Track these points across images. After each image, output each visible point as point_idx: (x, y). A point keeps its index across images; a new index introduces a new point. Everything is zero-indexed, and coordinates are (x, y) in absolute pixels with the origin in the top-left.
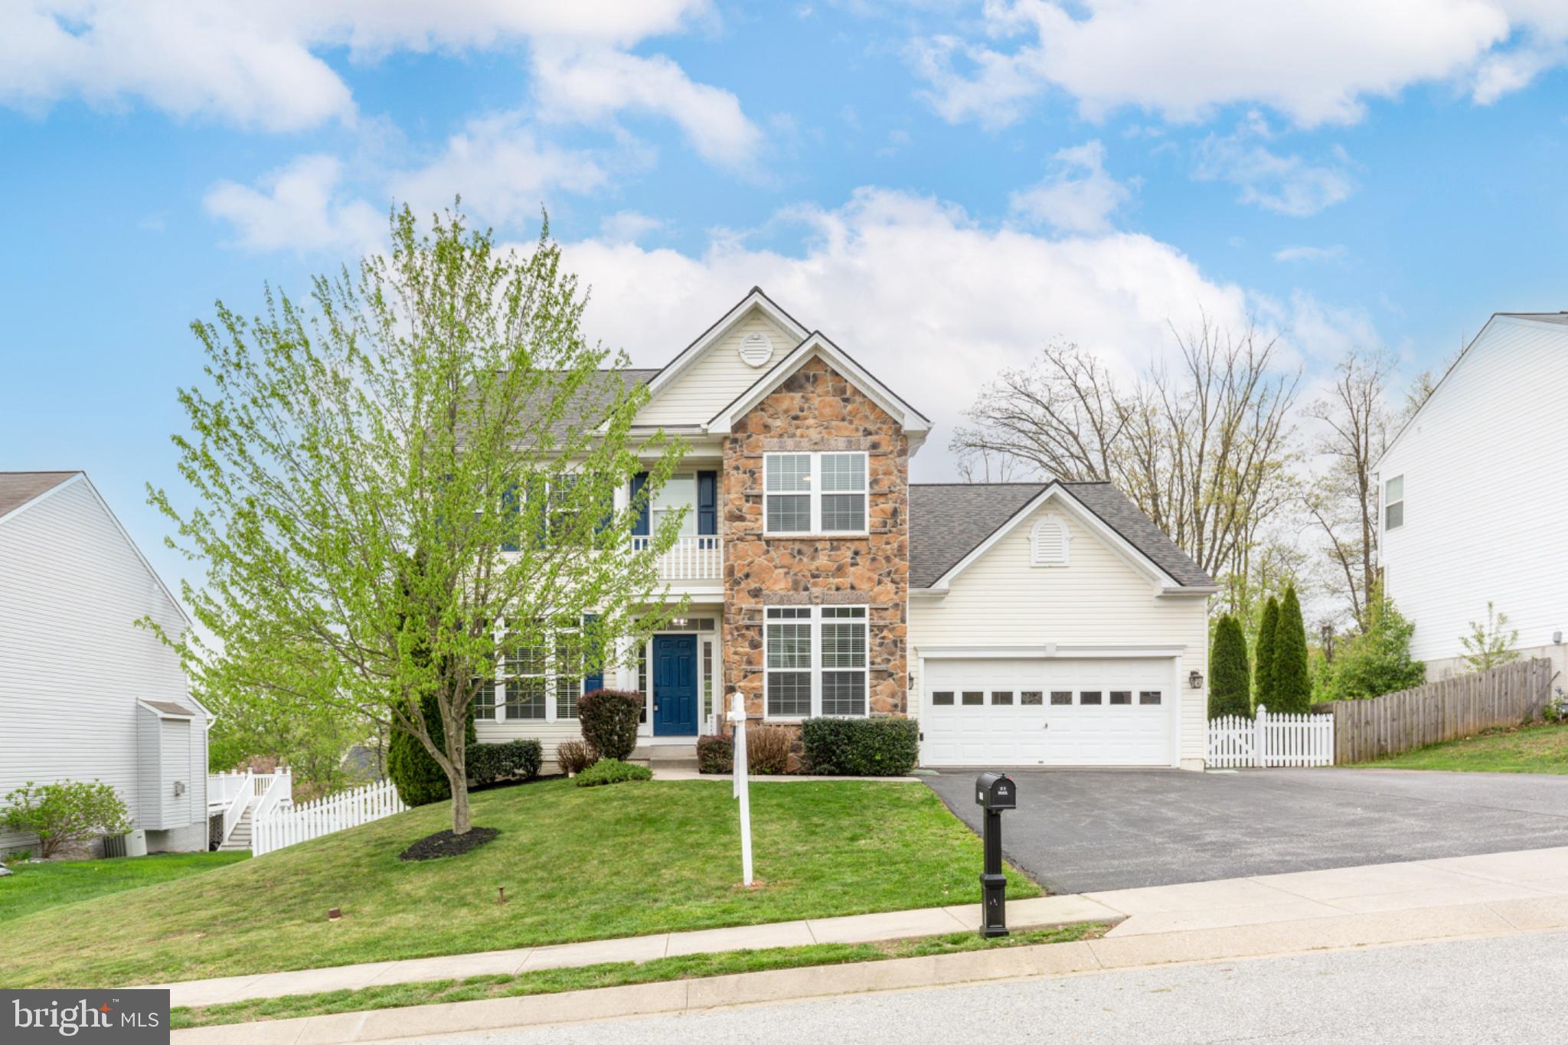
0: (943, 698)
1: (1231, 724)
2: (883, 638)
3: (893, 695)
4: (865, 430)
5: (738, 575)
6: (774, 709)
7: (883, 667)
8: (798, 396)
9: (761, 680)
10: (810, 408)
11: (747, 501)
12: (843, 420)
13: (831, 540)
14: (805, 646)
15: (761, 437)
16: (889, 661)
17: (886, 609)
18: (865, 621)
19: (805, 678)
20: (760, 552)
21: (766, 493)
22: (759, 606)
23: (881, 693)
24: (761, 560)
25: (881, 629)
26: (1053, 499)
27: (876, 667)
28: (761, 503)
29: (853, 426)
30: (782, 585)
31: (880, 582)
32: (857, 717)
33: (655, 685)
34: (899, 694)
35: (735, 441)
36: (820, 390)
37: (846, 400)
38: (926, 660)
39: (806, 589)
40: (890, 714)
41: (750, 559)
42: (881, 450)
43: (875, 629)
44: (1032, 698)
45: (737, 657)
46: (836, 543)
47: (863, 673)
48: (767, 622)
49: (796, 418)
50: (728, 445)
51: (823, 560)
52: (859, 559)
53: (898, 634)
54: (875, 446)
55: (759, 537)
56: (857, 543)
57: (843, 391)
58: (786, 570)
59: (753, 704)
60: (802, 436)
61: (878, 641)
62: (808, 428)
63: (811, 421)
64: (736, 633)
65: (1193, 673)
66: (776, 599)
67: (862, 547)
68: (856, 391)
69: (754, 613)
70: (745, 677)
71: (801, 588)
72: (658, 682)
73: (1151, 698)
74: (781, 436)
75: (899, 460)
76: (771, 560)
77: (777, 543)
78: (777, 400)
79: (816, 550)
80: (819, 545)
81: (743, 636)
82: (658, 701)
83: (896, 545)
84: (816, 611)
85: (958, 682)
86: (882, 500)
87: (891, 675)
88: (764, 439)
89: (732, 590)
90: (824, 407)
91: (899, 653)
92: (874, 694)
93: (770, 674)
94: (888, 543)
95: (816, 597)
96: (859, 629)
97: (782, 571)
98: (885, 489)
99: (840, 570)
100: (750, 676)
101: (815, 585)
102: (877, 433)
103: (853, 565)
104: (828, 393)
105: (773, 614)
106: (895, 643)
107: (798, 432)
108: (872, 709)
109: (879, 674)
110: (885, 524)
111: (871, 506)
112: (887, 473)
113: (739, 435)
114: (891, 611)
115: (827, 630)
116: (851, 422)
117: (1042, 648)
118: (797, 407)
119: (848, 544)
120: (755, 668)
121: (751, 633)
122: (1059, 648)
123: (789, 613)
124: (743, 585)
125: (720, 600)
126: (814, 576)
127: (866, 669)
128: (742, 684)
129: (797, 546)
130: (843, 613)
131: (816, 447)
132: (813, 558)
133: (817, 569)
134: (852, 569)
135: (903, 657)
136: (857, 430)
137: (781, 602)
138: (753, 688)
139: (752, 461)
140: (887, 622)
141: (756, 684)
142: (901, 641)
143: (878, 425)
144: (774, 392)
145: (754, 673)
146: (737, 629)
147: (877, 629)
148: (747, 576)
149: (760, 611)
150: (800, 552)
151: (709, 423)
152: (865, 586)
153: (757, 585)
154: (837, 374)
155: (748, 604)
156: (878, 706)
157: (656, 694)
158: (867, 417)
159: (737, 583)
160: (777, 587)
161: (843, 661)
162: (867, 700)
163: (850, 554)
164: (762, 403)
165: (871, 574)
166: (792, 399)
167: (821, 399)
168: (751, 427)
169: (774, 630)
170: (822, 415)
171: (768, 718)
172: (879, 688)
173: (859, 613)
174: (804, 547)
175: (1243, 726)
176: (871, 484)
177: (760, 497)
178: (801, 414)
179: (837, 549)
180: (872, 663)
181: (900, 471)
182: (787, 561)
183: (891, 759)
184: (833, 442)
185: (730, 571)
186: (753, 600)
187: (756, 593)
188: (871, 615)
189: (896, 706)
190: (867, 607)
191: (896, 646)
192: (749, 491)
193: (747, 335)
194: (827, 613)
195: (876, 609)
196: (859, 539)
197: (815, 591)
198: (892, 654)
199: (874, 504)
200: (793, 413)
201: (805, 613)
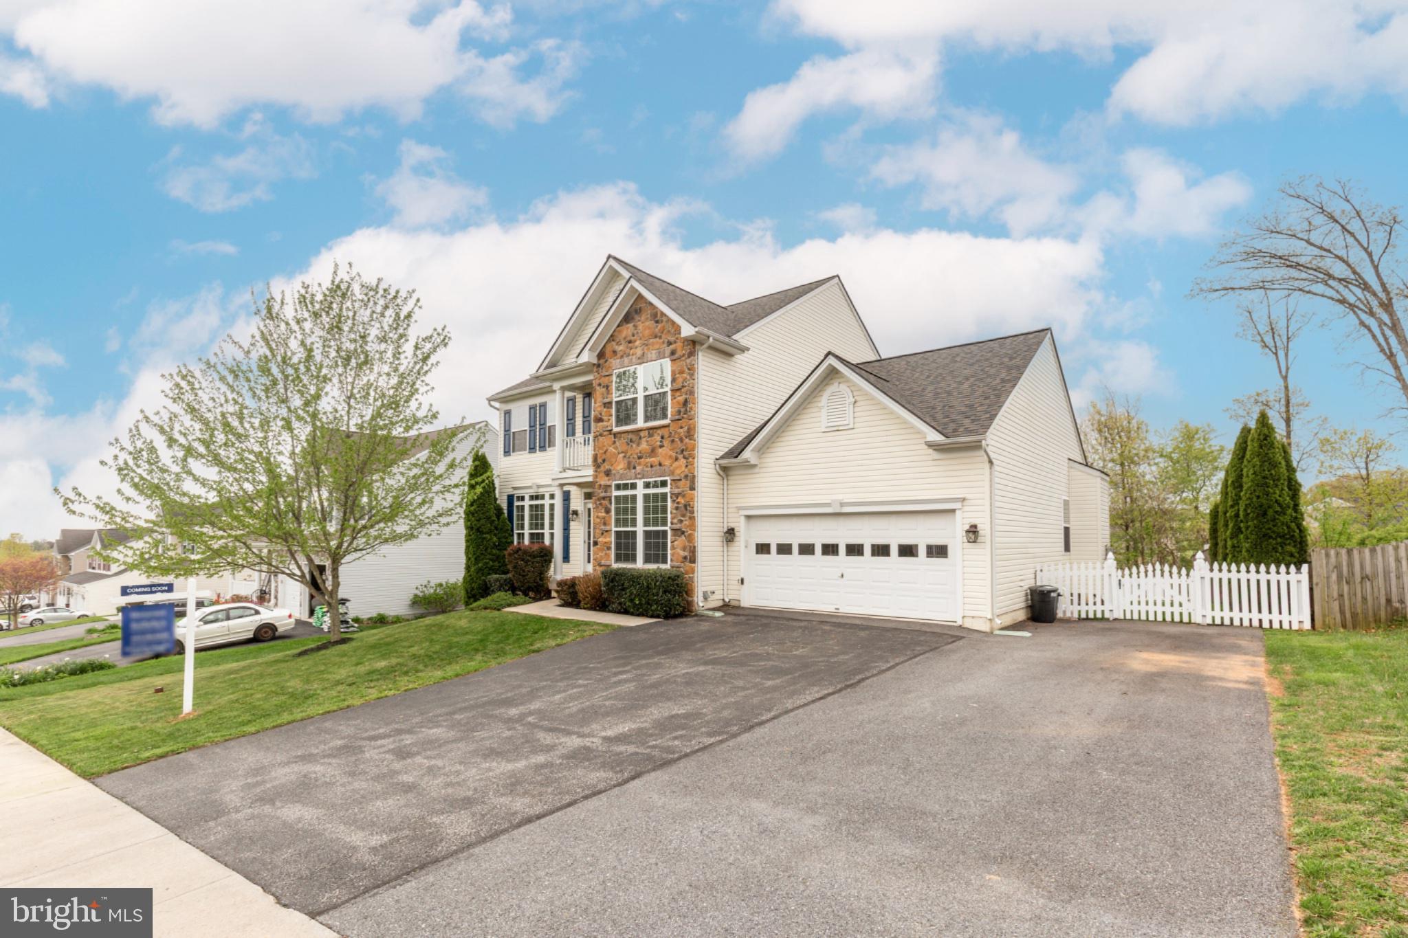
0: (763, 549)
1: (1158, 572)
2: (678, 503)
3: (684, 549)
4: (668, 342)
5: (600, 460)
6: (618, 559)
7: (678, 526)
8: (631, 325)
9: (610, 537)
10: (637, 333)
11: (605, 407)
12: (656, 337)
13: (650, 429)
14: (634, 511)
15: (612, 360)
16: (681, 521)
17: (680, 480)
18: (667, 490)
19: (634, 533)
20: (610, 443)
21: (614, 400)
22: (608, 483)
23: (677, 546)
24: (612, 449)
25: (677, 495)
26: (832, 369)
27: (674, 526)
28: (612, 407)
29: (661, 341)
30: (622, 466)
31: (677, 459)
32: (663, 566)
34: (689, 548)
35: (598, 366)
36: (643, 318)
37: (657, 322)
38: (748, 517)
39: (635, 468)
40: (683, 565)
41: (605, 449)
42: (677, 356)
45: (599, 520)
46: (651, 431)
47: (667, 531)
48: (615, 493)
49: (630, 342)
50: (595, 369)
51: (644, 446)
52: (664, 442)
53: (687, 500)
54: (673, 353)
55: (610, 432)
56: (663, 429)
57: (656, 317)
58: (624, 455)
59: (607, 553)
60: (633, 355)
61: (675, 505)
62: (636, 348)
63: (638, 343)
64: (598, 503)
66: (618, 476)
67: (665, 432)
68: (662, 315)
69: (608, 487)
70: (603, 534)
71: (632, 468)
73: (938, 551)
74: (622, 357)
75: (689, 361)
76: (616, 448)
77: (619, 435)
78: (620, 332)
79: (640, 438)
80: (642, 434)
81: (601, 504)
83: (687, 428)
84: (640, 483)
85: (774, 534)
86: (678, 394)
87: (683, 533)
89: (596, 471)
90: (645, 329)
91: (689, 514)
92: (673, 548)
93: (617, 533)
94: (682, 428)
95: (640, 474)
96: (664, 496)
97: (622, 455)
98: (681, 385)
99: (653, 452)
100: (605, 533)
101: (639, 464)
102: (674, 343)
103: (661, 447)
104: (646, 320)
105: (618, 487)
106: (685, 506)
107: (631, 352)
108: (672, 560)
109: (678, 532)
110: (679, 412)
111: (672, 400)
112: (681, 372)
113: (602, 361)
114: (683, 480)
115: (646, 497)
116: (660, 337)
117: (829, 505)
118: (630, 334)
119: (659, 431)
120: (607, 528)
121: (606, 502)
122: (842, 505)
123: (625, 487)
124: (602, 468)
125: (590, 479)
126: (640, 458)
127: (668, 528)
128: (601, 539)
129: (630, 436)
130: (655, 485)
131: (640, 361)
132: (638, 445)
133: (640, 453)
134: (660, 450)
135: (692, 518)
136: (663, 343)
137: (621, 479)
138: (607, 542)
139: (607, 378)
140: (680, 490)
141: (607, 540)
142: (690, 505)
143: (676, 336)
144: (618, 326)
145: (607, 531)
146: (599, 499)
147: (675, 496)
148: (604, 461)
149: (610, 486)
150: (631, 441)
151: (577, 358)
152: (667, 462)
153: (608, 467)
156: (676, 556)
158: (669, 331)
159: (599, 466)
160: (619, 468)
161: (656, 523)
162: (669, 552)
163: (659, 438)
164: (612, 336)
165: (671, 453)
166: (628, 328)
167: (644, 325)
168: (608, 353)
169: (618, 499)
170: (644, 336)
171: (615, 566)
172: (676, 543)
173: (664, 484)
174: (633, 437)
176: (671, 382)
177: (610, 403)
178: (633, 338)
179: (652, 435)
180: (672, 523)
181: (689, 369)
182: (625, 448)
184: (650, 355)
185: (595, 458)
186: (607, 478)
187: (608, 473)
188: (671, 485)
189: (685, 558)
190: (669, 479)
191: (687, 509)
192: (607, 400)
194: (647, 485)
195: (674, 480)
196: (664, 427)
197: (639, 468)
198: (684, 516)
199: (674, 398)
200: (628, 339)
201: (634, 486)
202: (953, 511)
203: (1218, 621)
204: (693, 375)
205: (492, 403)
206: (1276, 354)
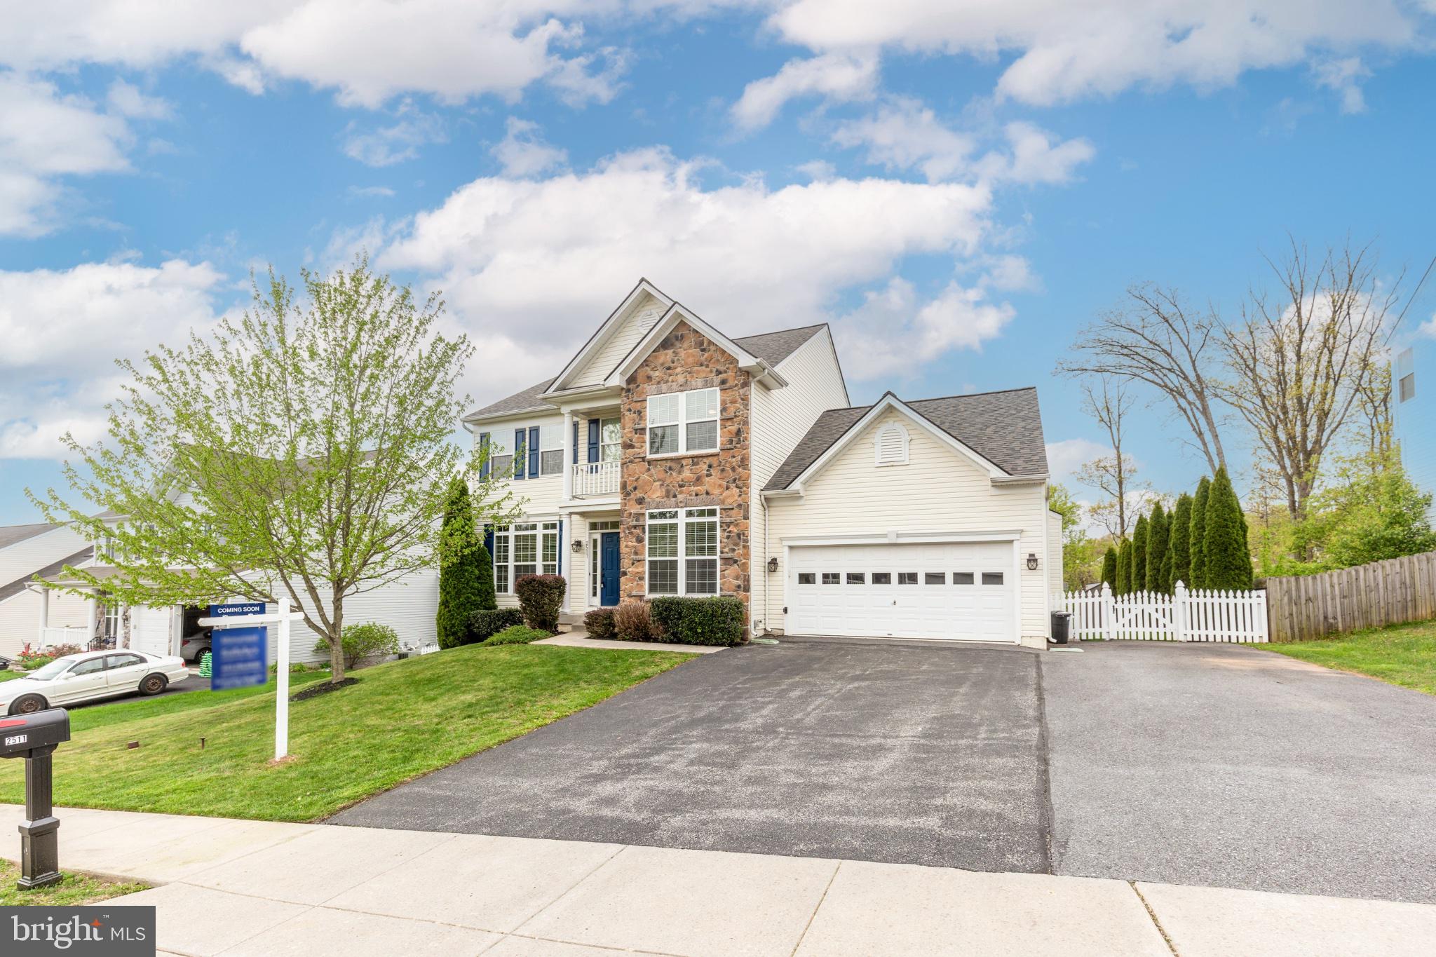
0: (806, 579)
1: (1146, 599)
2: (730, 532)
3: (737, 578)
4: (717, 371)
5: (629, 488)
6: (653, 589)
7: (730, 555)
8: (670, 352)
9: (643, 567)
10: (678, 360)
11: (636, 433)
12: (701, 365)
13: (693, 457)
14: (674, 540)
15: (646, 385)
16: (734, 550)
17: (733, 509)
18: (717, 519)
19: (674, 564)
20: (644, 470)
21: (649, 426)
22: (642, 511)
23: (729, 575)
24: (645, 476)
25: (728, 525)
26: (890, 408)
27: (725, 555)
28: (645, 434)
29: (709, 369)
30: (658, 494)
31: (728, 488)
32: (711, 596)
33: (603, 569)
34: (742, 577)
35: (628, 390)
36: (686, 345)
37: (703, 350)
38: (791, 548)
39: (675, 496)
40: (735, 594)
41: (637, 476)
42: (727, 385)
43: (724, 525)
44: (881, 578)
45: (627, 550)
46: (695, 459)
47: (715, 561)
48: (649, 522)
49: (669, 368)
50: (624, 394)
51: (687, 474)
52: (712, 471)
53: (741, 529)
54: (723, 382)
55: (643, 459)
56: (710, 458)
57: (703, 344)
58: (661, 482)
59: (638, 584)
60: (673, 381)
61: (726, 534)
62: (677, 375)
63: (679, 370)
64: (627, 532)
65: (1030, 555)
66: (655, 505)
67: (714, 461)
68: (710, 342)
69: (639, 516)
70: (633, 564)
71: (671, 496)
72: (604, 566)
73: (993, 578)
74: (659, 383)
75: (741, 391)
76: (651, 476)
77: (655, 462)
78: (656, 357)
79: (682, 466)
80: (684, 462)
81: (631, 533)
82: (604, 580)
83: (739, 457)
84: (682, 512)
85: (818, 564)
86: (729, 423)
87: (736, 562)
88: (648, 388)
89: (625, 499)
90: (688, 357)
91: (742, 543)
92: (723, 577)
93: (651, 562)
94: (734, 457)
95: (681, 502)
96: (712, 526)
97: (658, 483)
98: (732, 415)
99: (698, 480)
100: (636, 564)
101: (681, 492)
102: (725, 372)
103: (708, 475)
104: (690, 347)
105: (652, 516)
106: (739, 535)
107: (670, 379)
108: (721, 589)
109: (727, 561)
110: (731, 442)
111: (721, 429)
112: (733, 402)
113: (631, 386)
114: (736, 510)
115: (689, 527)
116: (707, 366)
117: (885, 536)
118: (670, 360)
119: (705, 460)
120: (639, 557)
121: (638, 531)
122: (898, 536)
123: (663, 515)
124: (632, 496)
125: (618, 507)
126: (681, 486)
127: (717, 557)
128: (630, 570)
129: (669, 464)
130: (702, 513)
131: (682, 388)
132: (680, 473)
133: (682, 481)
134: (707, 479)
135: (746, 547)
136: (711, 371)
137: (657, 507)
138: (638, 573)
139: (639, 404)
140: (732, 519)
141: (640, 569)
142: (743, 534)
143: (727, 366)
144: (654, 352)
145: (639, 561)
146: (628, 528)
147: (726, 525)
148: (635, 488)
149: (643, 514)
150: (670, 469)
151: (605, 380)
152: (716, 491)
153: (641, 495)
154: (697, 332)
155: (635, 509)
156: (727, 585)
157: (603, 576)
158: (718, 361)
159: (628, 494)
160: (654, 496)
161: (701, 551)
162: (718, 581)
163: (706, 467)
164: (645, 361)
165: (721, 482)
166: (666, 355)
167: (686, 352)
168: (640, 378)
169: (653, 528)
170: (686, 364)
171: (650, 596)
172: (726, 572)
173: (712, 513)
174: (673, 465)
175: (1160, 601)
176: (721, 411)
177: (644, 429)
178: (672, 365)
179: (697, 464)
180: (722, 552)
181: (742, 399)
182: (662, 475)
184: (694, 383)
185: (624, 486)
186: (639, 507)
187: (640, 501)
188: (721, 514)
189: (739, 587)
190: (718, 508)
191: (739, 538)
192: (637, 427)
193: (642, 314)
194: (690, 514)
195: (724, 509)
196: (712, 455)
197: (680, 497)
198: (736, 544)
199: (723, 427)
200: (667, 365)
201: (675, 515)
202: (1011, 542)
203: (1196, 638)
204: (747, 405)
205: (466, 424)
206: (1110, 427)
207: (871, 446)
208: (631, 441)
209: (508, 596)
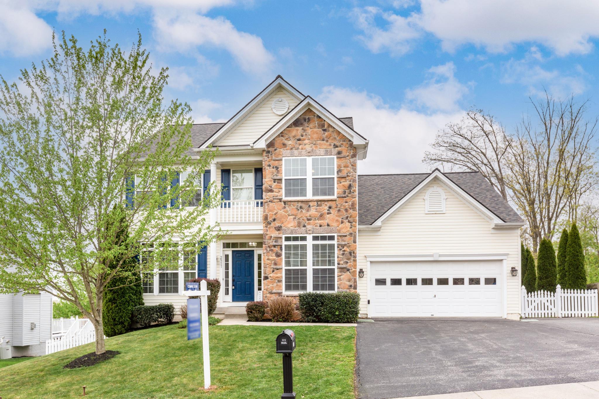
0: (380, 282)
1: (542, 295)
2: (344, 251)
3: (349, 281)
4: (334, 145)
5: (270, 219)
6: (288, 288)
7: (344, 266)
8: (300, 128)
9: (281, 273)
10: (306, 135)
11: (274, 182)
12: (323, 140)
13: (317, 201)
14: (304, 255)
15: (282, 150)
16: (347, 263)
17: (346, 236)
18: (335, 242)
19: (304, 272)
20: (280, 207)
21: (284, 178)
22: (280, 235)
23: (344, 279)
24: (282, 212)
25: (343, 246)
26: (436, 178)
27: (340, 266)
28: (281, 183)
29: (329, 143)
30: (292, 224)
31: (342, 222)
32: (331, 292)
34: (353, 280)
35: (268, 152)
36: (311, 125)
37: (325, 130)
38: (371, 262)
39: (304, 226)
40: (348, 291)
41: (275, 212)
42: (342, 155)
43: (340, 246)
44: (427, 282)
45: (269, 261)
46: (319, 203)
47: (334, 269)
48: (284, 243)
49: (299, 140)
50: (265, 154)
51: (313, 211)
52: (331, 211)
53: (352, 249)
54: (339, 153)
55: (280, 200)
56: (330, 202)
57: (323, 126)
58: (294, 217)
59: (277, 285)
60: (302, 149)
61: (342, 252)
62: (305, 145)
63: (306, 141)
64: (268, 249)
65: (512, 268)
66: (289, 231)
67: (333, 204)
68: (330, 126)
69: (278, 239)
70: (273, 271)
71: (302, 226)
73: (491, 281)
74: (292, 149)
75: (352, 160)
76: (286, 212)
77: (289, 203)
78: (289, 131)
79: (309, 206)
80: (311, 204)
81: (272, 250)
82: (234, 284)
83: (350, 203)
84: (310, 237)
85: (389, 273)
86: (343, 180)
87: (348, 270)
88: (283, 151)
89: (266, 227)
90: (314, 133)
91: (352, 259)
92: (339, 280)
93: (286, 270)
94: (346, 202)
95: (309, 230)
96: (332, 247)
97: (292, 217)
98: (345, 175)
99: (322, 216)
100: (276, 271)
101: (309, 224)
102: (340, 146)
103: (328, 214)
104: (315, 127)
105: (288, 239)
106: (350, 253)
107: (300, 147)
108: (338, 288)
109: (342, 270)
110: (345, 192)
111: (338, 184)
112: (347, 166)
113: (270, 149)
114: (348, 237)
115: (315, 247)
116: (327, 141)
117: (432, 256)
118: (300, 134)
119: (326, 203)
120: (278, 267)
121: (277, 249)
122: (440, 256)
123: (296, 239)
124: (272, 224)
125: (261, 232)
126: (308, 220)
127: (335, 267)
128: (271, 275)
129: (300, 204)
130: (323, 238)
131: (309, 154)
132: (308, 211)
133: (310, 216)
134: (328, 216)
135: (355, 261)
136: (330, 145)
137: (292, 233)
138: (277, 277)
139: (277, 162)
140: (346, 243)
141: (279, 275)
142: (354, 252)
143: (341, 142)
144: (288, 127)
145: (278, 269)
146: (269, 247)
147: (341, 246)
148: (274, 220)
149: (281, 238)
150: (301, 207)
151: (254, 143)
152: (335, 224)
153: (279, 225)
154: (320, 117)
155: (275, 234)
156: (342, 286)
157: (233, 281)
158: (335, 138)
159: (269, 223)
160: (289, 226)
161: (323, 263)
162: (336, 283)
163: (327, 208)
164: (282, 133)
165: (337, 218)
166: (297, 130)
167: (312, 130)
168: (277, 145)
169: (288, 247)
170: (312, 138)
171: (285, 293)
172: (342, 277)
173: (332, 238)
174: (303, 205)
175: (549, 296)
176: (337, 172)
177: (281, 180)
178: (302, 138)
179: (321, 205)
180: (339, 264)
181: (352, 165)
182: (295, 212)
183: (344, 314)
184: (318, 152)
185: (266, 218)
186: (277, 232)
187: (279, 229)
188: (338, 239)
189: (351, 286)
190: (336, 235)
191: (351, 255)
192: (275, 177)
193: (275, 100)
194: (315, 238)
195: (340, 236)
196: (332, 200)
197: (309, 227)
198: (349, 259)
199: (339, 182)
200: (298, 137)
201: (304, 239)
202: (502, 260)
204: (356, 169)
207: (423, 201)
208: (271, 187)
209: (154, 295)
